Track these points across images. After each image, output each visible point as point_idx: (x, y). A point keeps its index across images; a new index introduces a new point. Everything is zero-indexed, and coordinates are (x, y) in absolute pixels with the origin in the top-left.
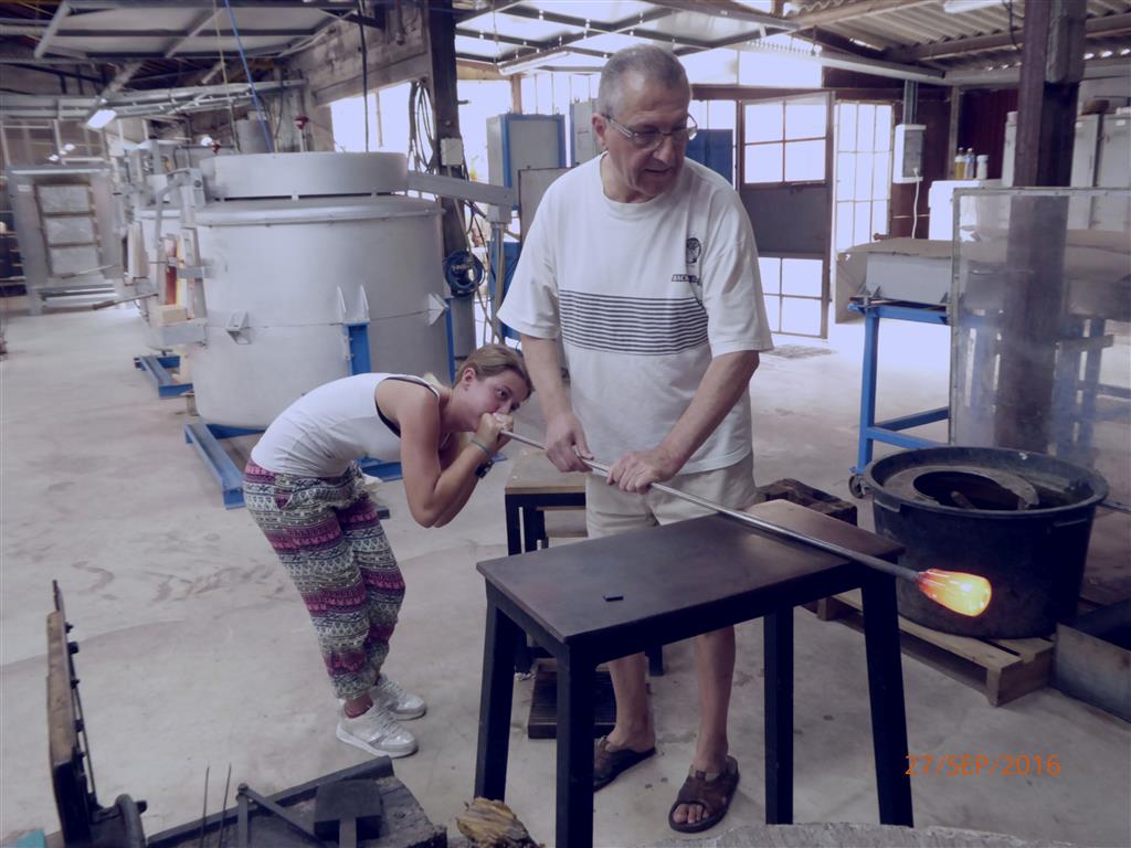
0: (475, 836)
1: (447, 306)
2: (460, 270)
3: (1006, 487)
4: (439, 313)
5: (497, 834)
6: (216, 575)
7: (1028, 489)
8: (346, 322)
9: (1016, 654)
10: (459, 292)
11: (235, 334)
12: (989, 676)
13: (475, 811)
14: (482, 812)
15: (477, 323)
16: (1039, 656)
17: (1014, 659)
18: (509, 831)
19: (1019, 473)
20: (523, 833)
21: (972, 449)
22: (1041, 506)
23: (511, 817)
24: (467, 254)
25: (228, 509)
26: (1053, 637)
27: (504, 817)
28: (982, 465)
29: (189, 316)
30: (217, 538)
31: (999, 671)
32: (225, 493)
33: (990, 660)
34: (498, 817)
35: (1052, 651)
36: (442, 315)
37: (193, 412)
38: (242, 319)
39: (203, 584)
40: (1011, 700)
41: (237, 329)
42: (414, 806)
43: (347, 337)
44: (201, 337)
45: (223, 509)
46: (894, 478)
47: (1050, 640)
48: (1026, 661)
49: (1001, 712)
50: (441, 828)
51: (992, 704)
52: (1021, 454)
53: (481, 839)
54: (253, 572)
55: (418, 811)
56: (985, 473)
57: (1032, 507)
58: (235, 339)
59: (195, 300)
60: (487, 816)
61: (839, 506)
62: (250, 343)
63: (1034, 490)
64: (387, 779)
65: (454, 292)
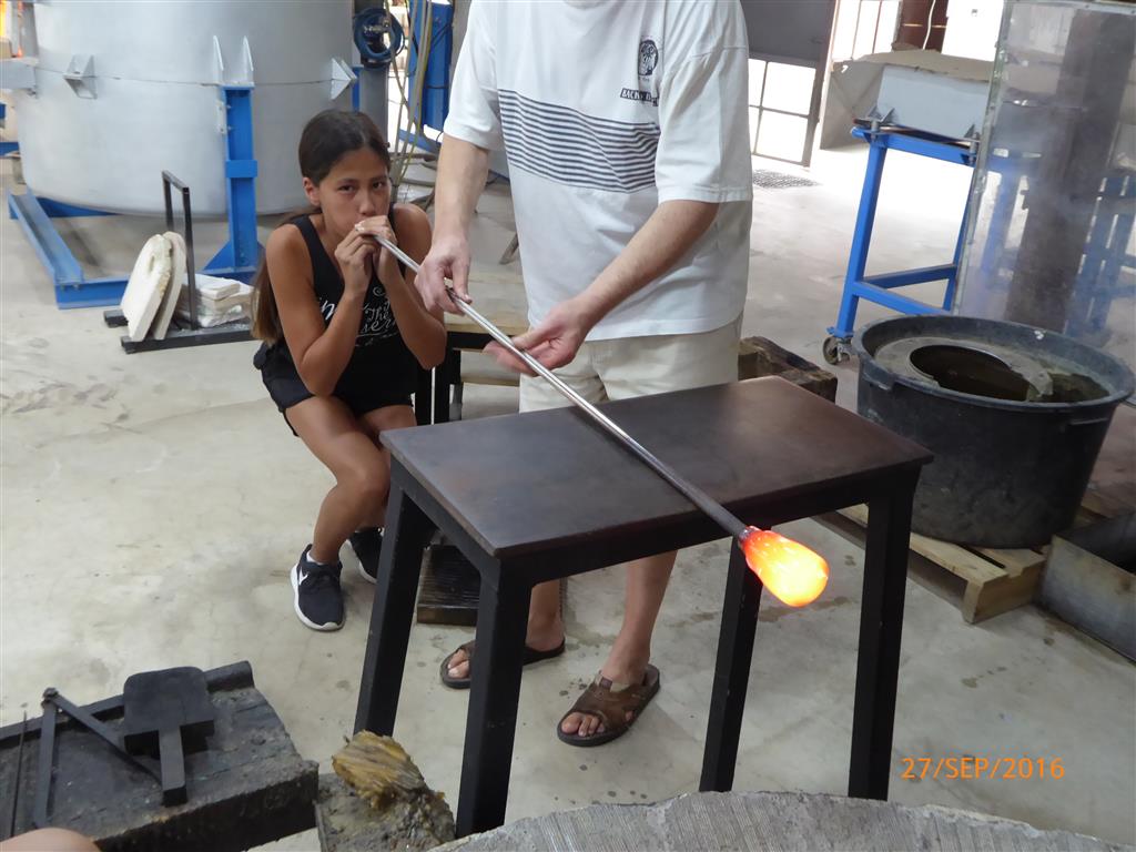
0: (356, 781)
1: (354, 77)
2: (373, 32)
3: (1017, 370)
4: (346, 85)
5: (383, 780)
6: (42, 391)
7: (1042, 376)
8: (224, 84)
9: (1001, 566)
10: (371, 61)
11: (74, 84)
12: (968, 590)
13: (356, 748)
14: (367, 751)
15: (390, 103)
16: (1026, 570)
17: (1000, 573)
18: (400, 778)
19: (1032, 354)
20: (417, 781)
21: (981, 321)
22: (1055, 398)
23: (404, 759)
24: (384, 13)
25: (61, 308)
26: (1045, 549)
27: (395, 758)
28: (990, 342)
29: (15, 53)
30: (44, 344)
31: (981, 586)
32: (57, 288)
33: (972, 572)
34: (387, 759)
35: (1042, 566)
36: (348, 87)
37: (19, 178)
38: (84, 65)
39: (24, 402)
40: (988, 617)
41: (78, 77)
42: (277, 730)
43: (223, 104)
44: (31, 84)
45: (55, 307)
46: (887, 349)
47: (1040, 553)
48: (1013, 575)
49: (976, 630)
50: (311, 763)
51: (967, 621)
52: (1036, 332)
53: (363, 786)
54: (89, 391)
55: (282, 738)
56: (993, 351)
57: (1045, 398)
58: (76, 91)
59: (23, 33)
60: (372, 756)
61: (818, 376)
62: (95, 97)
63: (1048, 377)
64: (245, 691)
65: (364, 59)
